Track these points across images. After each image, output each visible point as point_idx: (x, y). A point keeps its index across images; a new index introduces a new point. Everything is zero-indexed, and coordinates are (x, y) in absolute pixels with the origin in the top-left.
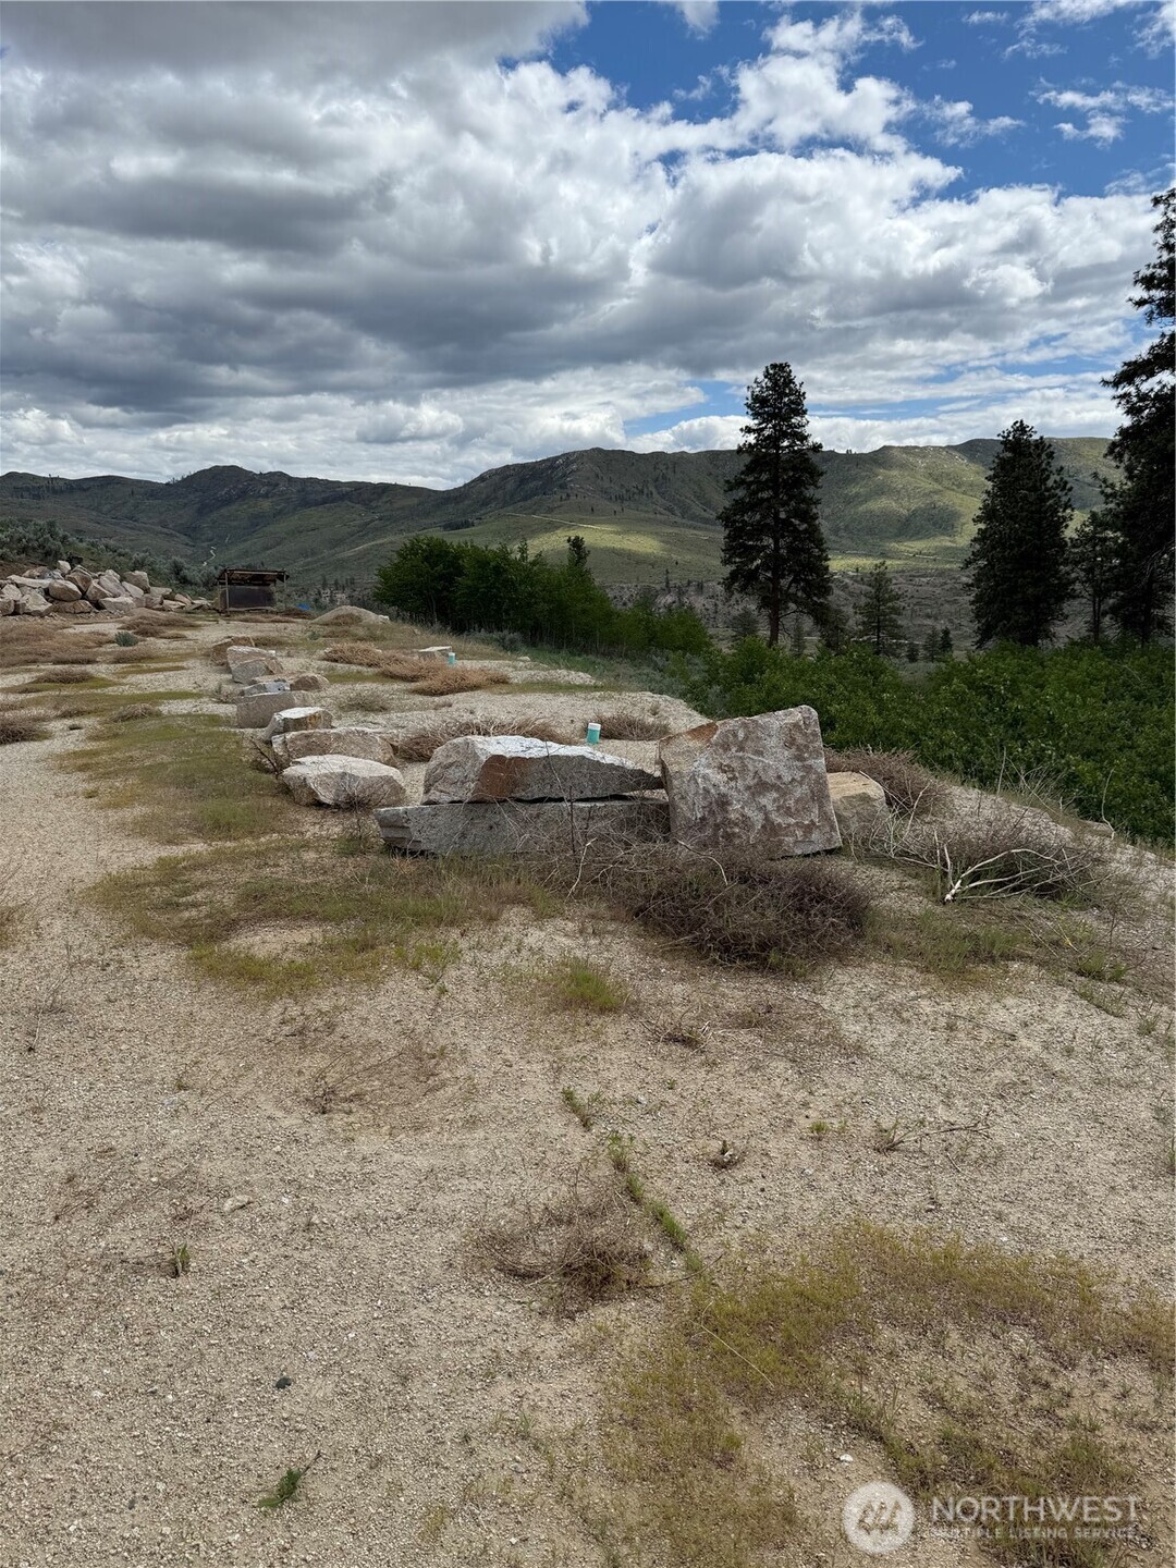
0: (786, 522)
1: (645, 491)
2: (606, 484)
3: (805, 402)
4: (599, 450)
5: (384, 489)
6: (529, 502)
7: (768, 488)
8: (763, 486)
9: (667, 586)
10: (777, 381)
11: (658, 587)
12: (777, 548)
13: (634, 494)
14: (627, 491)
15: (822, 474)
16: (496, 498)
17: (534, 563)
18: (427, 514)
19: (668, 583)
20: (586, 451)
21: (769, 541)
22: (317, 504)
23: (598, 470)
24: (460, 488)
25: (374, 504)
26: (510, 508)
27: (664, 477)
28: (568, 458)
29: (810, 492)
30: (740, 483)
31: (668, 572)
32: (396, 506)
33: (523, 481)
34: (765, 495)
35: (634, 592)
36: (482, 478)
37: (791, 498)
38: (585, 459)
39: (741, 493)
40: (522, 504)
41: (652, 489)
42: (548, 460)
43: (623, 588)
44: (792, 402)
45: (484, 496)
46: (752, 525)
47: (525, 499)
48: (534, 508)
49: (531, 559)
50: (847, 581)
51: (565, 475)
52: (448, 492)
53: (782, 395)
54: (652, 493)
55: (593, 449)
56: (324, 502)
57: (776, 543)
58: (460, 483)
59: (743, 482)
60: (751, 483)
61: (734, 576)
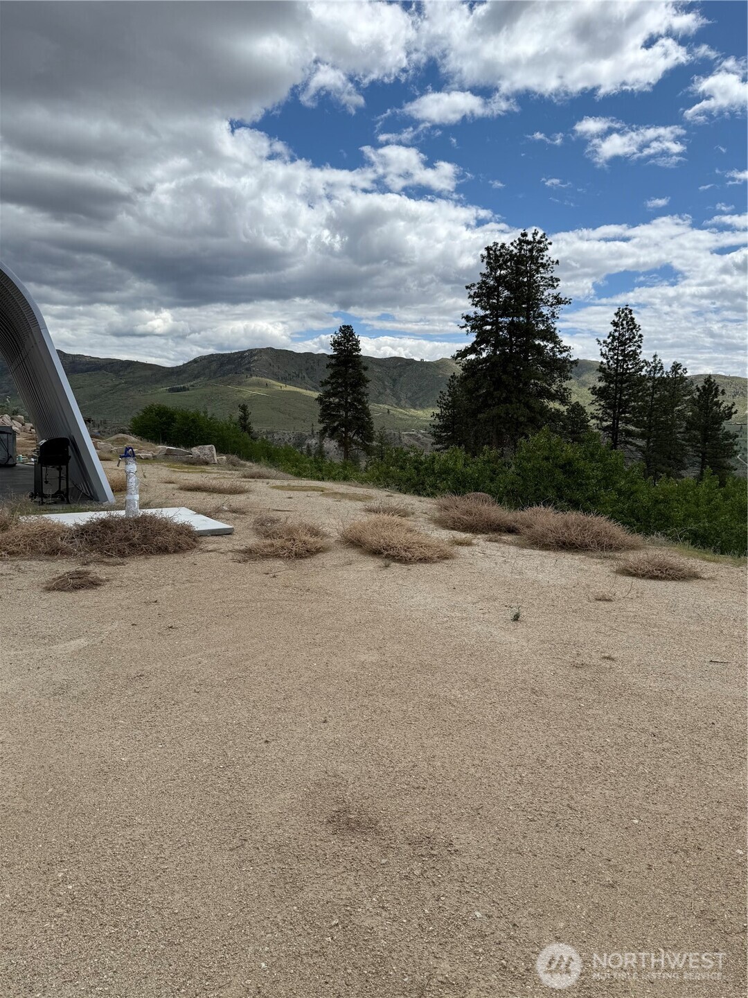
0: (352, 405)
1: (300, 376)
2: (276, 370)
3: (360, 345)
4: (272, 349)
5: (129, 364)
6: (226, 377)
7: (342, 386)
8: (340, 385)
9: (312, 433)
10: (346, 334)
11: (307, 434)
12: (347, 417)
13: (293, 376)
14: (289, 375)
15: (369, 381)
16: (204, 374)
17: (211, 419)
18: (157, 382)
19: (313, 431)
20: (263, 349)
21: (342, 413)
22: (82, 371)
23: (271, 361)
24: (180, 366)
25: (121, 373)
26: (213, 381)
27: (312, 368)
28: (252, 353)
29: (363, 390)
30: (327, 383)
31: (313, 425)
32: (136, 375)
33: (222, 365)
34: (340, 389)
35: (292, 436)
36: (195, 361)
37: (354, 392)
38: (262, 354)
39: (329, 387)
40: (221, 378)
41: (304, 374)
42: (239, 352)
43: (285, 433)
44: (354, 345)
45: (196, 372)
46: (334, 404)
47: (224, 375)
48: (229, 381)
49: (209, 416)
50: (420, 435)
51: (249, 363)
52: (172, 368)
53: (349, 341)
54: (304, 377)
55: (268, 348)
56: (87, 370)
57: (346, 414)
58: (180, 363)
59: (329, 383)
60: (333, 383)
61: (325, 429)
